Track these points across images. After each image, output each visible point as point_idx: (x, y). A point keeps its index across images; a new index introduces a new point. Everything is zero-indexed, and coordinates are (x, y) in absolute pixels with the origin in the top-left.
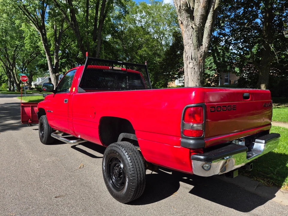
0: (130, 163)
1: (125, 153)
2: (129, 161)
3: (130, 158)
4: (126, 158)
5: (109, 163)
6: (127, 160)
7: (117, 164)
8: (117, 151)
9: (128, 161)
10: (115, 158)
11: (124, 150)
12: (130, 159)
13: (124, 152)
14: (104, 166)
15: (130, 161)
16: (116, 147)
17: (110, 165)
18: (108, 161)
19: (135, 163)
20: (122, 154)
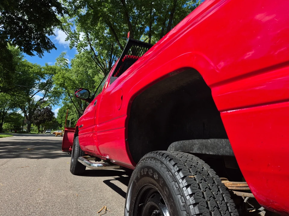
0: (191, 207)
1: (176, 173)
2: (188, 197)
3: (192, 190)
4: (180, 190)
5: (137, 203)
6: (183, 195)
7: (155, 208)
8: (156, 168)
9: (185, 199)
10: (152, 191)
11: (174, 166)
12: (190, 193)
13: (173, 171)
14: (128, 212)
15: (191, 200)
16: (155, 159)
17: (140, 209)
18: (135, 198)
19: (208, 208)
20: (167, 176)
